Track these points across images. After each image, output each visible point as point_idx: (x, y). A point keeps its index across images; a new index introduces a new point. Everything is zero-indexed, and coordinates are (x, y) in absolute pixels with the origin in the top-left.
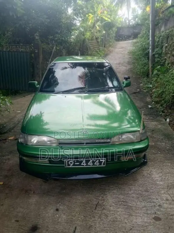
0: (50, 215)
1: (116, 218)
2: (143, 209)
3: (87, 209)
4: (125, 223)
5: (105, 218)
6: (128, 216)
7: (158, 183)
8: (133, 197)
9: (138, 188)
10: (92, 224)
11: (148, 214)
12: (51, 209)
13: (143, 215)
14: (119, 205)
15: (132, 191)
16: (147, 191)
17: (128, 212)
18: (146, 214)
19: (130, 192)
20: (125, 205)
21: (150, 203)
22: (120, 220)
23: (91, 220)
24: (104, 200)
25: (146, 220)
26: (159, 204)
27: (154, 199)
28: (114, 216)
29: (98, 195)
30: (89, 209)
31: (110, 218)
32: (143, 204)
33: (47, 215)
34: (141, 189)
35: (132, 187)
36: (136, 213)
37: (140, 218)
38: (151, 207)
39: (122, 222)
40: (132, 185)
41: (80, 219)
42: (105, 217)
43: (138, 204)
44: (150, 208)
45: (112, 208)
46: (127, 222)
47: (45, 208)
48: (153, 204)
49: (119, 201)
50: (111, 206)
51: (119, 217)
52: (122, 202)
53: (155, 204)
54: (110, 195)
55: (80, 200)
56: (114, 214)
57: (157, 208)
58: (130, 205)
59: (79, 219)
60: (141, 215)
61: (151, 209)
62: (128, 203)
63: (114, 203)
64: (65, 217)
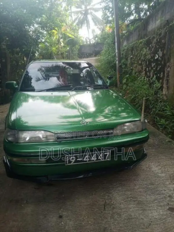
0: (53, 224)
1: (131, 216)
2: (155, 202)
3: (95, 210)
4: (142, 218)
5: (118, 217)
6: (142, 211)
7: (159, 175)
8: (140, 192)
9: (142, 182)
10: (105, 226)
11: (161, 206)
12: (52, 217)
13: (157, 208)
14: (129, 201)
15: (138, 187)
16: (152, 184)
17: (141, 207)
18: (160, 206)
19: (136, 188)
20: (134, 201)
21: (160, 196)
22: (135, 216)
23: (104, 222)
24: (111, 199)
25: (162, 213)
26: (168, 195)
27: (162, 191)
28: (127, 214)
29: (103, 194)
30: (97, 211)
31: (123, 216)
32: (153, 197)
33: (50, 224)
34: (145, 183)
35: (136, 182)
36: (150, 207)
37: (155, 211)
38: (162, 198)
39: (138, 218)
40: (135, 180)
41: (90, 223)
42: (118, 216)
43: (147, 197)
44: (162, 200)
45: (122, 206)
46: (143, 217)
47: (45, 217)
48: (162, 196)
49: (128, 198)
50: (120, 204)
51: (133, 214)
52: (132, 198)
53: (165, 195)
54: (116, 192)
55: (84, 202)
56: (127, 212)
57: (168, 199)
58: (140, 199)
59: (90, 222)
60: (155, 209)
61: (163, 201)
62: (137, 198)
63: (123, 200)
64: (71, 223)
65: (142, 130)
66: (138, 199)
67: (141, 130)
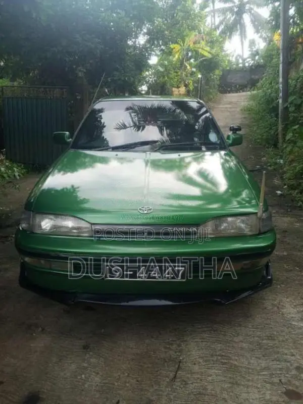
0: (68, 374)
1: (205, 389)
2: (263, 373)
3: (146, 366)
4: (224, 399)
5: (182, 386)
6: (229, 385)
7: (293, 323)
8: (242, 349)
9: (254, 331)
10: (152, 398)
11: (272, 384)
12: (71, 363)
13: (263, 387)
14: (212, 362)
15: (241, 338)
16: (271, 338)
17: (230, 378)
18: (269, 383)
19: (236, 339)
20: (225, 364)
21: (278, 363)
22: (213, 392)
23: (151, 390)
24: (181, 351)
25: (268, 397)
26: (296, 365)
27: (286, 354)
28: (199, 384)
29: (172, 341)
30: (148, 367)
31: (191, 387)
32: (263, 364)
33: (62, 374)
34: (259, 333)
35: (240, 329)
36: (249, 380)
37: (256, 391)
38: (281, 369)
39: (217, 396)
40: (240, 325)
41: (128, 387)
42: (182, 384)
43: (252, 361)
44: (278, 372)
45: (196, 368)
46: (226, 396)
47: (60, 360)
48: (284, 364)
49: (212, 356)
50: (195, 364)
51: (210, 387)
52: (219, 358)
53: (289, 364)
54: (196, 342)
55: (132, 348)
56: (201, 380)
57: (294, 372)
58: (236, 363)
59: (127, 385)
60: (259, 386)
61: (281, 374)
62: (231, 359)
63: (202, 358)
64: (97, 379)
65: (260, 234)
66: (232, 362)
67: (257, 233)
